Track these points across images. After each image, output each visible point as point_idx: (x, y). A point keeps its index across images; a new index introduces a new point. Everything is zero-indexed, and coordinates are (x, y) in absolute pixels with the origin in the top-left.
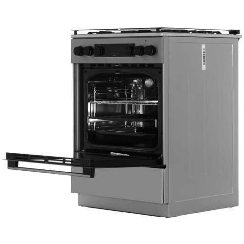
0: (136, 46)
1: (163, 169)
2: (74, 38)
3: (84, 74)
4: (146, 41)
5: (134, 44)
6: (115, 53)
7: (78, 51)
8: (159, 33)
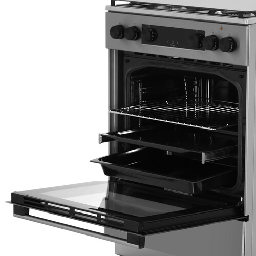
0: (207, 35)
1: (244, 222)
2: (109, 11)
3: (125, 65)
4: (221, 28)
5: (204, 32)
6: (173, 42)
7: (117, 32)
8: (241, 20)
